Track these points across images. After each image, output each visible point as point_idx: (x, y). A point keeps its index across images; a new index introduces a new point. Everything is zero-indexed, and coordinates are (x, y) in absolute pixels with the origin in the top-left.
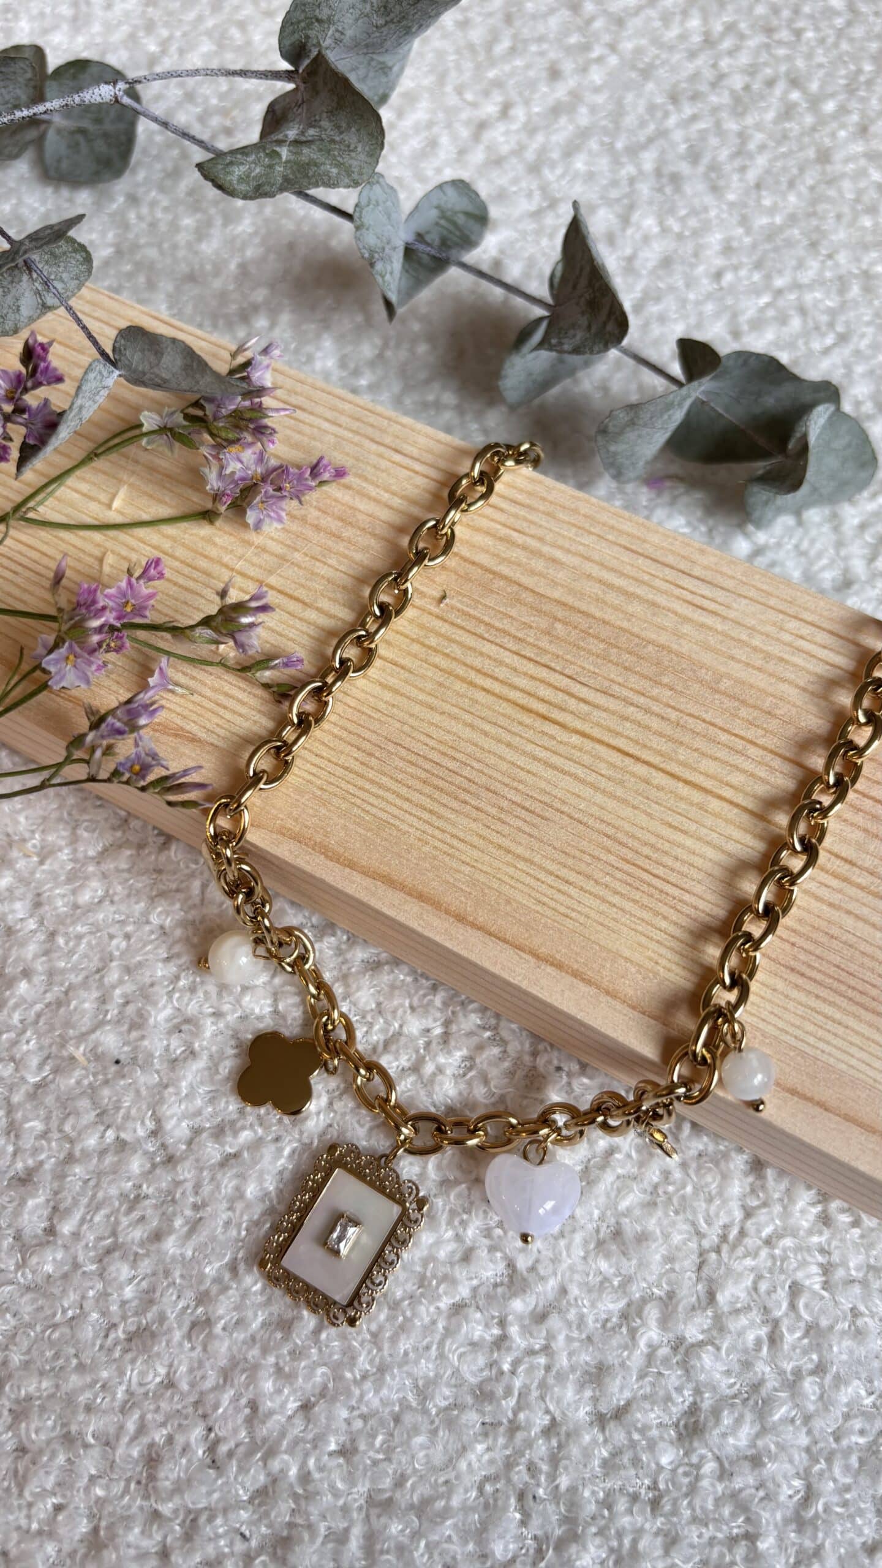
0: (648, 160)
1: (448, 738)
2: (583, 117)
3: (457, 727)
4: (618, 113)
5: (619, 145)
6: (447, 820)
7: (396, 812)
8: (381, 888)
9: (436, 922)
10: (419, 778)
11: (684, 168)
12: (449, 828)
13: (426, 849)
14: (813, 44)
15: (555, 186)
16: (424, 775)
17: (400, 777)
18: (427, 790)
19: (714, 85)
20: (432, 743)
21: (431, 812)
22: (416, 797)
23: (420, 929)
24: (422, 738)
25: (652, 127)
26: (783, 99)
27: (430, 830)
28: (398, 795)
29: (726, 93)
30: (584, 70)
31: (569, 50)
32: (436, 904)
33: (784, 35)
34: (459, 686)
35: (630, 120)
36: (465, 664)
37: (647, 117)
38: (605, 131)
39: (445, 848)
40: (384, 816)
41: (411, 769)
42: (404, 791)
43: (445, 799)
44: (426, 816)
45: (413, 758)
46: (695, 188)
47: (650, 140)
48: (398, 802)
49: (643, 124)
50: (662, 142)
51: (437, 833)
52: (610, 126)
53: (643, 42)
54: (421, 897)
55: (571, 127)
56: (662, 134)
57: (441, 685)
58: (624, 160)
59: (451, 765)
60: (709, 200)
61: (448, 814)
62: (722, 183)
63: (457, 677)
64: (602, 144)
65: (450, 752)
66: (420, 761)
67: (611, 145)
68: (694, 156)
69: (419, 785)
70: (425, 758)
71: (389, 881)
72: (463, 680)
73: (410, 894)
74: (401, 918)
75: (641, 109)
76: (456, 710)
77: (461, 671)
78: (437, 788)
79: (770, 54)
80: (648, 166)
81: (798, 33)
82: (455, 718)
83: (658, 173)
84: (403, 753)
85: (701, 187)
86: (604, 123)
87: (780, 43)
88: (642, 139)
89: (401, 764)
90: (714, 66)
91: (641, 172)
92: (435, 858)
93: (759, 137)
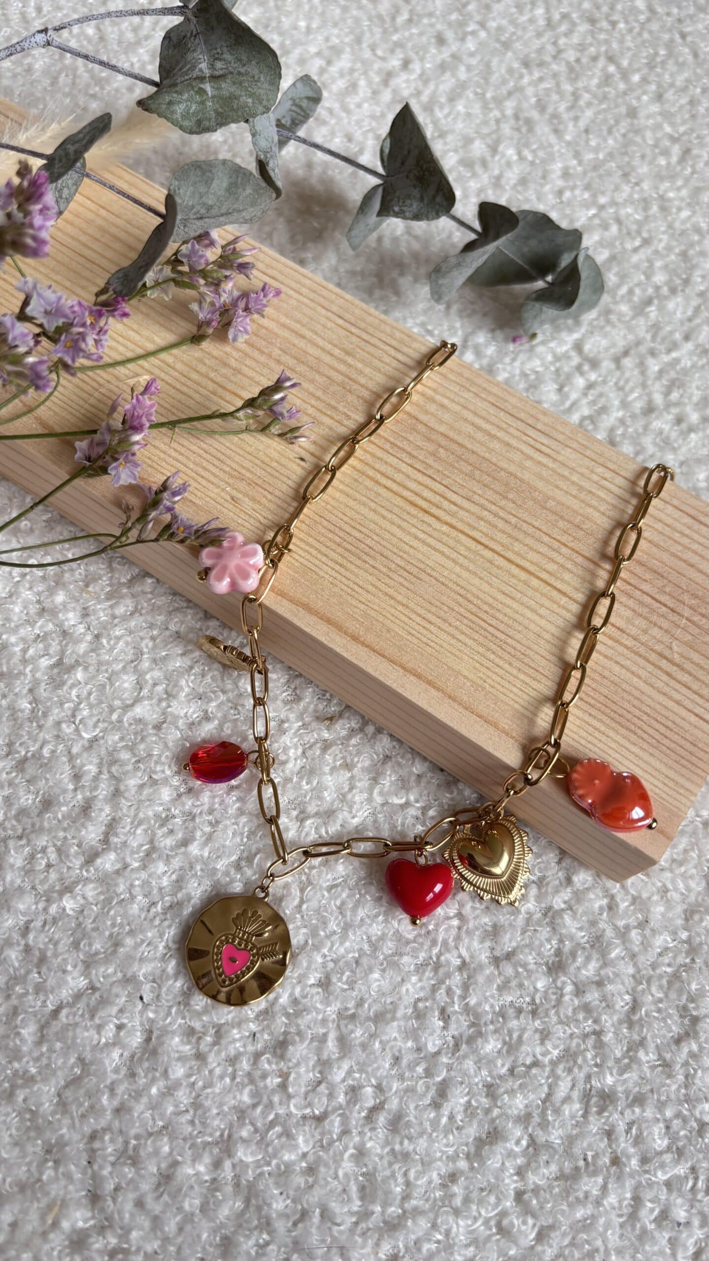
0: (509, 106)
1: (357, 517)
2: (462, 74)
3: (364, 510)
4: (487, 71)
5: (489, 95)
6: (352, 572)
7: (317, 562)
8: (302, 612)
9: (338, 639)
10: (335, 542)
11: (535, 115)
12: (353, 578)
13: (336, 590)
14: (624, 32)
15: (443, 121)
16: (338, 540)
17: (322, 539)
18: (340, 550)
19: (555, 57)
20: (346, 519)
21: (341, 565)
22: (332, 555)
23: (326, 642)
24: (340, 515)
25: (512, 84)
26: (604, 69)
27: (339, 577)
28: (320, 552)
29: (563, 63)
30: (463, 39)
31: (450, 24)
32: (339, 628)
33: (604, 24)
34: (368, 483)
35: (495, 78)
36: (374, 468)
37: (507, 77)
38: (478, 85)
39: (349, 591)
40: (309, 565)
41: (330, 535)
42: (323, 549)
43: (352, 558)
44: (337, 568)
45: (332, 528)
46: (543, 130)
47: (510, 94)
48: (319, 556)
49: (504, 82)
50: (518, 95)
51: (344, 580)
52: (482, 81)
53: (504, 22)
54: (329, 621)
55: (453, 80)
56: (519, 89)
57: (356, 480)
58: (492, 106)
59: (357, 535)
60: (553, 139)
61: (353, 568)
62: (561, 127)
63: (368, 476)
64: (476, 94)
65: (358, 526)
66: (337, 531)
67: (483, 94)
68: (541, 106)
69: (334, 546)
70: (340, 528)
71: (308, 608)
72: (372, 479)
73: (321, 619)
74: (314, 633)
75: (503, 71)
76: (364, 499)
77: (371, 473)
78: (346, 550)
79: (593, 37)
80: (509, 112)
81: (614, 24)
82: (364, 504)
83: (516, 117)
84: (325, 523)
85: (547, 129)
86: (476, 79)
87: (601, 30)
88: (505, 92)
89: (323, 531)
90: (555, 43)
91: (504, 116)
92: (341, 596)
93: (587, 96)
